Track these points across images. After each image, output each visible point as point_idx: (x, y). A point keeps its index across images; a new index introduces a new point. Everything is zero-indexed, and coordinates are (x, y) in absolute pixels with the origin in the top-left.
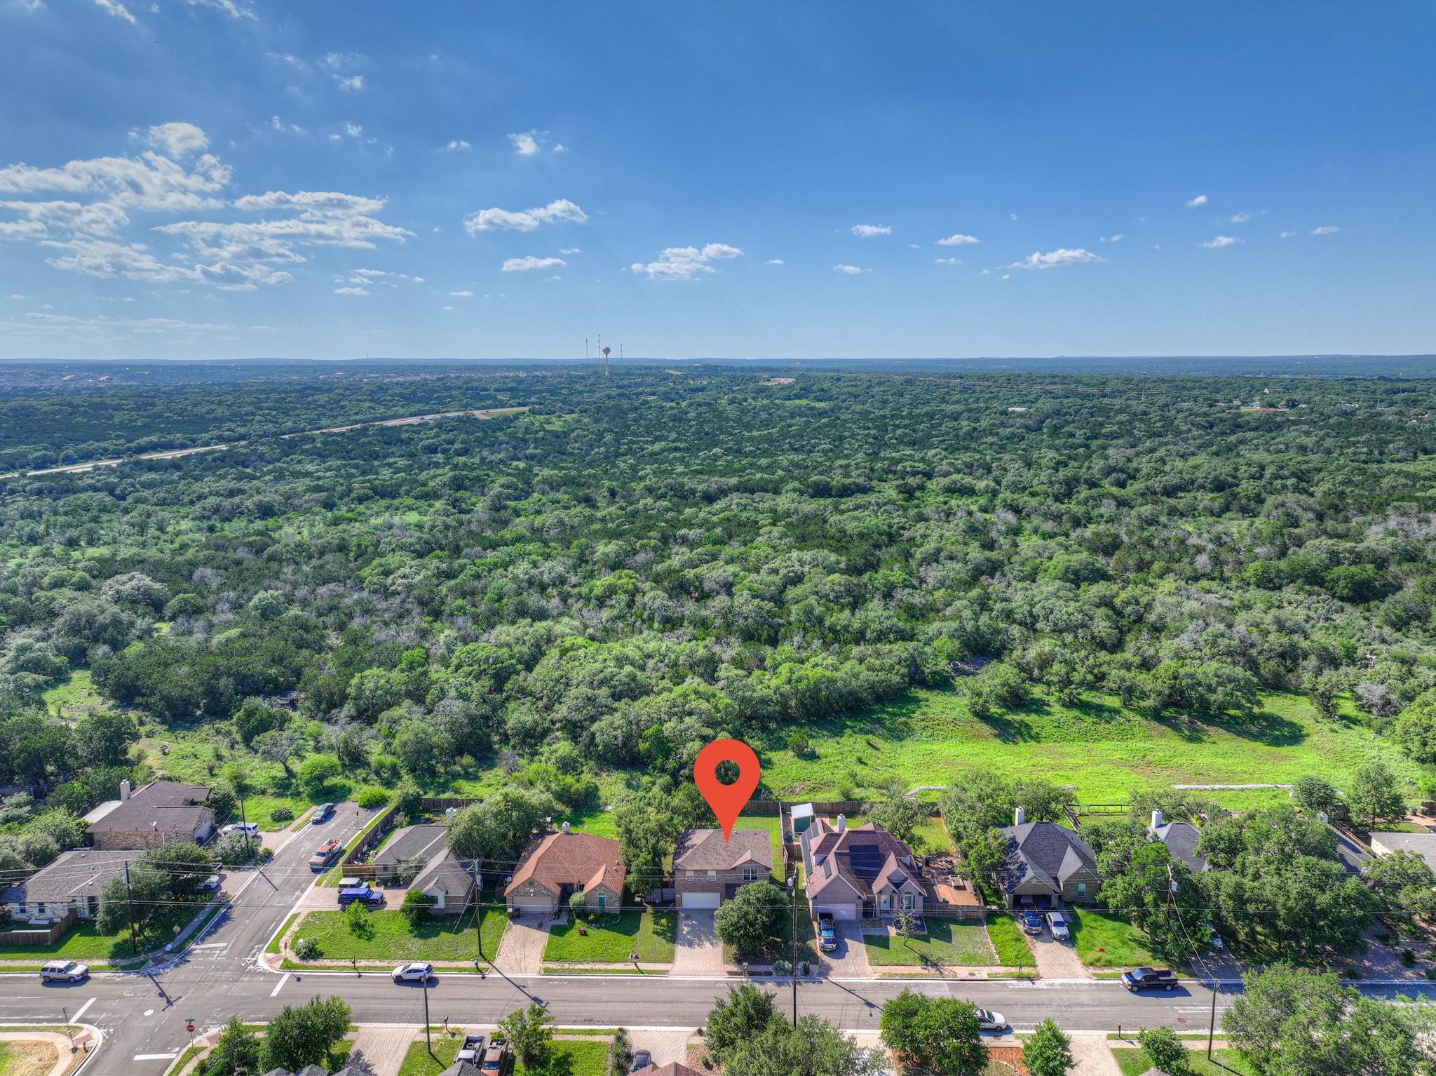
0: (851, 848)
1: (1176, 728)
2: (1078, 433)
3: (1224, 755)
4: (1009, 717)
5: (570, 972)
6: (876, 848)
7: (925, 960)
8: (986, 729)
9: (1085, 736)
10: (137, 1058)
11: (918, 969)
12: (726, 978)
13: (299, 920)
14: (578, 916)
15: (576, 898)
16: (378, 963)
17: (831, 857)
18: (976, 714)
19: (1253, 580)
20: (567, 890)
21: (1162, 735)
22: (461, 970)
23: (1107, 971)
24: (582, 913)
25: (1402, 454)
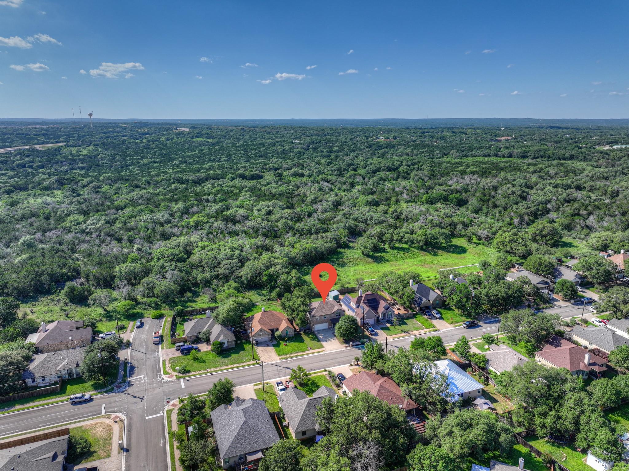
0: (368, 300)
1: (429, 252)
2: (325, 150)
3: (447, 259)
4: (376, 255)
5: (291, 357)
6: (375, 299)
7: (403, 331)
8: (370, 260)
9: (402, 258)
10: (147, 418)
11: (403, 334)
12: (345, 349)
13: (167, 362)
14: (280, 340)
15: (277, 334)
16: (215, 369)
17: (362, 304)
18: (365, 255)
19: (425, 201)
20: (273, 331)
21: (425, 255)
22: (251, 365)
23: (456, 324)
24: (282, 338)
25: (439, 156)
